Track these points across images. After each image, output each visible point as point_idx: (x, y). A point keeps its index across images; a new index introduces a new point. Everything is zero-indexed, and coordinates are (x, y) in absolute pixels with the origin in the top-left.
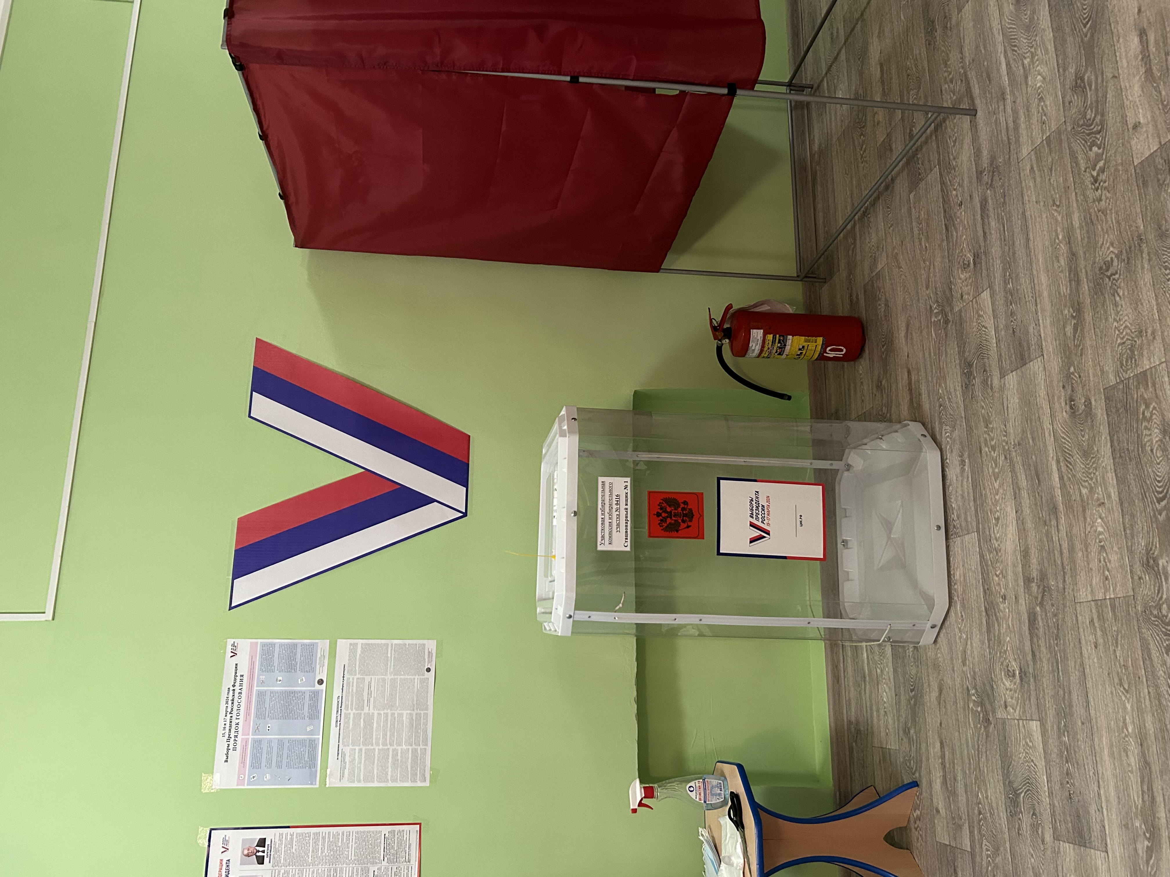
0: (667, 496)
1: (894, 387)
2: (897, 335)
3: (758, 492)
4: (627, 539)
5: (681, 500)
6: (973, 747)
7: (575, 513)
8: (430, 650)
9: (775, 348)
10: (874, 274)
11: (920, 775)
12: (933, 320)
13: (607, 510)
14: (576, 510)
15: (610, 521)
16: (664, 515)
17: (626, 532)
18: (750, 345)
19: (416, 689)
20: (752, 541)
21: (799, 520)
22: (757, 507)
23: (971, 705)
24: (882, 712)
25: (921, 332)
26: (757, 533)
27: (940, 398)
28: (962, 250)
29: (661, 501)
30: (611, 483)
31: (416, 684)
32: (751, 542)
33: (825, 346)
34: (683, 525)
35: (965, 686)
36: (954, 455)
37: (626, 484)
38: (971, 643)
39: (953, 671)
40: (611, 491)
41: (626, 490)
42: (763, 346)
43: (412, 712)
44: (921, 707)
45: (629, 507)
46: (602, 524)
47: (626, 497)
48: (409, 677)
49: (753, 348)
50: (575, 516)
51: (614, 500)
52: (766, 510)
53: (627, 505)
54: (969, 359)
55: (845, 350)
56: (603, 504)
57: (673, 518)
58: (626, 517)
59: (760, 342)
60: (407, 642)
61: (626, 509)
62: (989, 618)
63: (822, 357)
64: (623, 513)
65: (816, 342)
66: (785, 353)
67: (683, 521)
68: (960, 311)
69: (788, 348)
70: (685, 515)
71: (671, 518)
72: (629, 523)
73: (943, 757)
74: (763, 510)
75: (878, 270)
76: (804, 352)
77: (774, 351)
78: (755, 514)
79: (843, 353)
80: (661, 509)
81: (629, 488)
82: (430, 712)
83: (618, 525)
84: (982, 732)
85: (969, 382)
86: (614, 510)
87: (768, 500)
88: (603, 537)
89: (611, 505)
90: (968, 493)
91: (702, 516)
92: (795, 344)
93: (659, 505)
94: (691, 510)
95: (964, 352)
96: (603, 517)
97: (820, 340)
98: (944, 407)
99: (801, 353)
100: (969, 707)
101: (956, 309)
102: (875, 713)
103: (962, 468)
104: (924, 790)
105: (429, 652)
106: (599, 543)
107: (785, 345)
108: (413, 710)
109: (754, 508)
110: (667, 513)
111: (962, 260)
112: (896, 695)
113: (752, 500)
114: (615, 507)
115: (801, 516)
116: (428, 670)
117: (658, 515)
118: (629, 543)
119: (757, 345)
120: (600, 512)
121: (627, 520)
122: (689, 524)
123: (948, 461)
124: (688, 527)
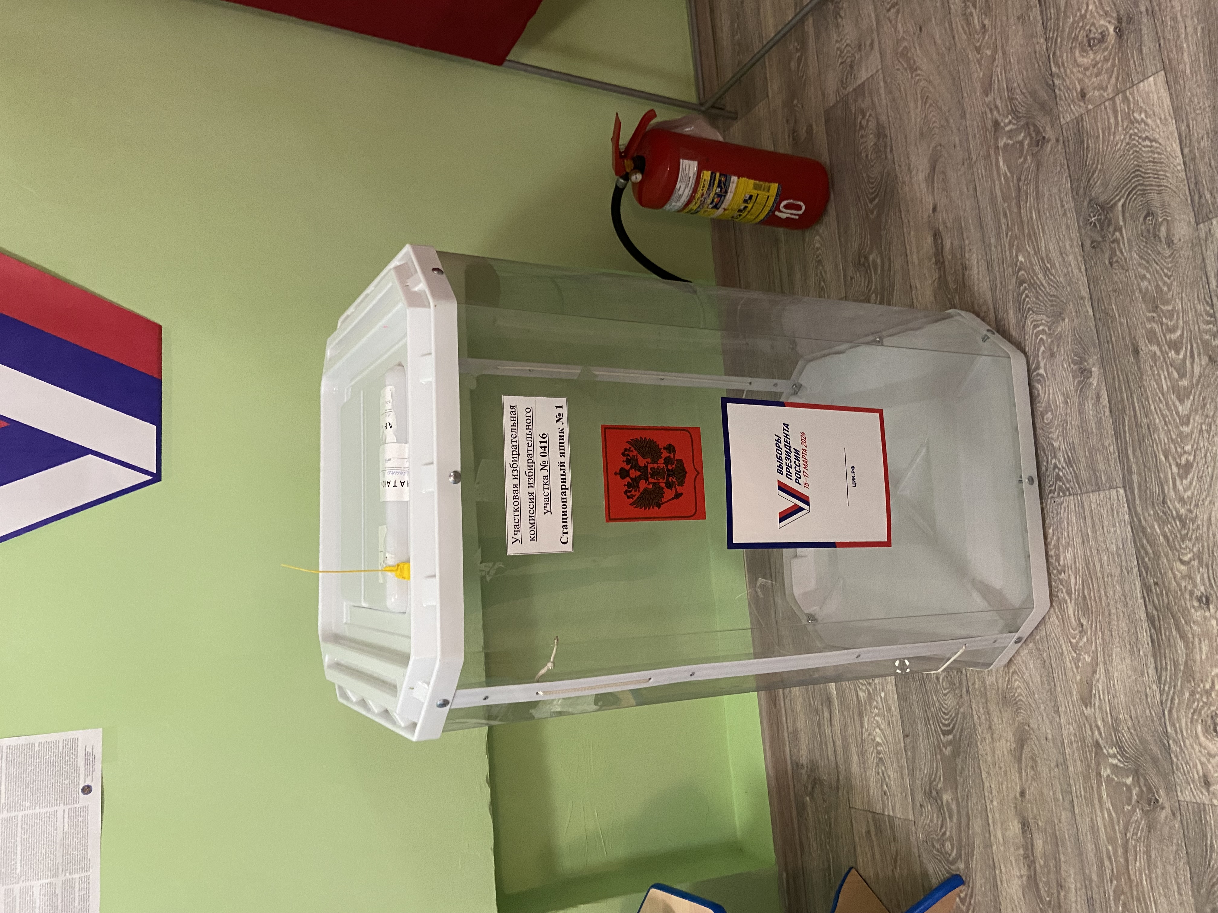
0: (637, 435)
1: (897, 264)
2: (907, 179)
3: (787, 425)
4: (565, 527)
5: (662, 444)
6: (1112, 840)
7: (457, 476)
8: (89, 750)
9: (712, 195)
10: (850, 89)
11: (967, 866)
12: (1001, 144)
13: (523, 466)
14: (459, 470)
15: (532, 490)
16: (634, 473)
17: (564, 513)
18: (678, 186)
19: (60, 831)
20: (784, 516)
21: (850, 475)
22: (788, 454)
23: (1106, 772)
24: (872, 758)
25: (971, 166)
26: (789, 502)
27: (1020, 269)
28: (1083, 17)
29: (628, 446)
30: (529, 410)
31: (60, 820)
32: (781, 520)
33: (780, 197)
34: (669, 494)
35: (1089, 741)
36: (1058, 359)
37: (560, 410)
38: (1107, 672)
39: (1057, 712)
40: (529, 427)
41: (559, 424)
42: (695, 191)
43: (53, 880)
44: (970, 762)
45: (567, 459)
46: (515, 497)
47: (562, 438)
48: (44, 810)
49: (681, 192)
50: (456, 482)
51: (537, 445)
52: (801, 459)
53: (562, 455)
54: (1102, 199)
55: (804, 208)
56: (516, 455)
57: (651, 480)
58: (563, 481)
59: (692, 182)
60: (37, 739)
61: (562, 464)
62: (1158, 631)
63: (771, 220)
64: (556, 473)
65: (768, 191)
66: (723, 206)
67: (669, 485)
68: (1079, 120)
69: (729, 196)
70: (671, 473)
71: (647, 479)
72: (568, 492)
73: (1029, 848)
74: (797, 458)
75: (859, 82)
76: (750, 206)
77: (709, 201)
78: (785, 467)
79: (800, 212)
80: (628, 462)
81: (565, 419)
82: (95, 874)
83: (547, 498)
84: (1135, 818)
85: (1104, 237)
86: (538, 467)
87: (804, 441)
88: (518, 525)
89: (530, 456)
90: (1099, 423)
91: (699, 473)
92: (740, 190)
93: (623, 454)
94: (680, 461)
95: (1088, 187)
96: (516, 482)
97: (774, 187)
98: (1032, 285)
99: (746, 207)
100: (1099, 774)
101: (1067, 118)
102: (855, 758)
103: (1080, 383)
104: (976, 891)
105: (87, 754)
106: (509, 540)
107: (726, 192)
108: (56, 875)
109: (784, 456)
110: (639, 469)
111: (1082, 34)
112: (906, 736)
113: (779, 441)
114: (539, 460)
115: (853, 468)
116: (87, 790)
117: (624, 474)
118: (570, 535)
119: (687, 186)
120: (508, 471)
121: (564, 488)
122: (680, 489)
123: (1042, 371)
124: (678, 496)
